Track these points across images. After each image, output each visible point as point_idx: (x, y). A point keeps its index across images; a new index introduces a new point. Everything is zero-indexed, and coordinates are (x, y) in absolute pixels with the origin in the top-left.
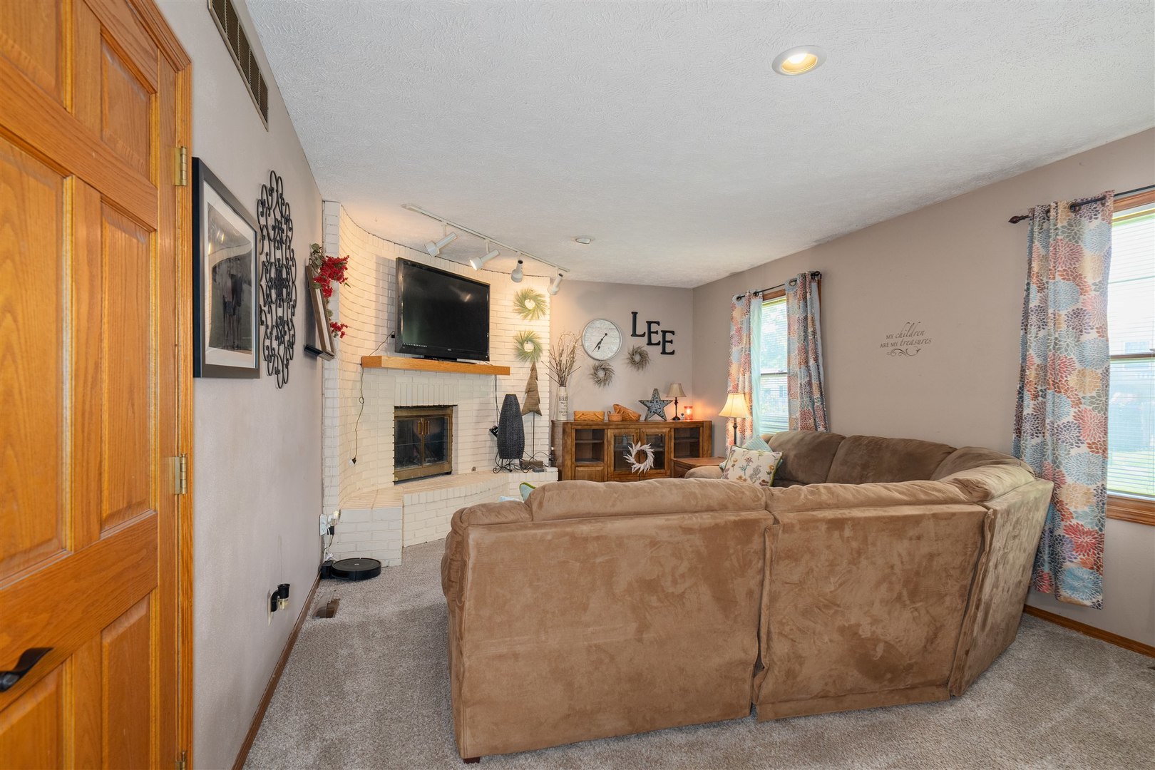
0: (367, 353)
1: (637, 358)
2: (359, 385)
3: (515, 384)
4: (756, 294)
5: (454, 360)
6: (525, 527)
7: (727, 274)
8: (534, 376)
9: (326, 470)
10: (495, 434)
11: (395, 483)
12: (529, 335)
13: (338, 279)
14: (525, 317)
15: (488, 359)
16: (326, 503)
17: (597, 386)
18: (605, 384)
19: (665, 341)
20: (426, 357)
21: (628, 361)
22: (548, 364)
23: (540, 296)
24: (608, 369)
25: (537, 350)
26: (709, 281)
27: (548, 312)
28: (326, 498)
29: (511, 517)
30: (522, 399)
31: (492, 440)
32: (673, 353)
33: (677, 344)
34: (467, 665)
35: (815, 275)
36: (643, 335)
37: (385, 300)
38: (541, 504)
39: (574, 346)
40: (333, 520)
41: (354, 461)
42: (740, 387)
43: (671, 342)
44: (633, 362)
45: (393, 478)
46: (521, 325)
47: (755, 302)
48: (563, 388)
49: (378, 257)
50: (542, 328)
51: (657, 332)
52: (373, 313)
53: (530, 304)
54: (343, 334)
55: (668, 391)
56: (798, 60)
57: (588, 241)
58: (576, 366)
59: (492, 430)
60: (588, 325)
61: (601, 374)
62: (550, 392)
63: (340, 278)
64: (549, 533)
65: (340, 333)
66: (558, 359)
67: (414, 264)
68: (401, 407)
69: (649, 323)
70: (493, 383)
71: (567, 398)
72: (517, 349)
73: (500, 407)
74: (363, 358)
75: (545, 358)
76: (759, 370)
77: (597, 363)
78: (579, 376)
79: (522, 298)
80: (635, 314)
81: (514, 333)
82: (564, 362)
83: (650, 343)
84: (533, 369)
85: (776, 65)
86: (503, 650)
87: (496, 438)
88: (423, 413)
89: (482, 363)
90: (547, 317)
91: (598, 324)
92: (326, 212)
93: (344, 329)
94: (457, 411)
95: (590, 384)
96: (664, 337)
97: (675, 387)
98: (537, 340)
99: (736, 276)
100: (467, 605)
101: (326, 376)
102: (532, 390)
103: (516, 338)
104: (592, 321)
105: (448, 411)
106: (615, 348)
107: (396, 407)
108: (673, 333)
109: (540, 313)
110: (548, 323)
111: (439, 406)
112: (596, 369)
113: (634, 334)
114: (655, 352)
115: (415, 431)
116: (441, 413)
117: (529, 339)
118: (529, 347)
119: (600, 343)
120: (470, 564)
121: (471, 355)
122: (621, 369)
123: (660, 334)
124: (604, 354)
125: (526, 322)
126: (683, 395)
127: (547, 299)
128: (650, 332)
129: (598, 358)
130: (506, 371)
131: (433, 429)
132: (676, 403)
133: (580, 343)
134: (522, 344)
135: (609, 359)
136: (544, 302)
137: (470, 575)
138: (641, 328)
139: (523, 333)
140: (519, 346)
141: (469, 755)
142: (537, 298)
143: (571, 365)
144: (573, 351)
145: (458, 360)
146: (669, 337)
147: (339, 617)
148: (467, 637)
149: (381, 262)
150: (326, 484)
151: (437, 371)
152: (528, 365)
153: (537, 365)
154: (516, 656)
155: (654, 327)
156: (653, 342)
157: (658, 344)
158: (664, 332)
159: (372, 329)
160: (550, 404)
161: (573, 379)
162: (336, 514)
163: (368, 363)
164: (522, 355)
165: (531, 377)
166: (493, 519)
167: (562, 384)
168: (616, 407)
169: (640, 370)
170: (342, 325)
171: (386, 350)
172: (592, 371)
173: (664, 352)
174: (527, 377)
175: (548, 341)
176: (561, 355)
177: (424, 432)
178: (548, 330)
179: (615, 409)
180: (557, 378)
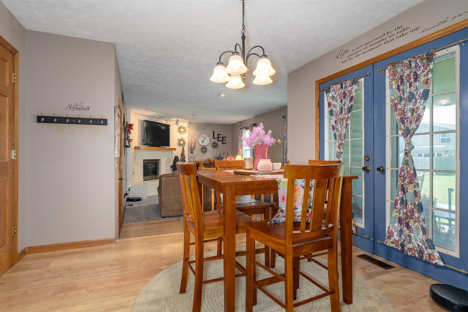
0: (136, 145)
1: (215, 145)
2: (134, 154)
3: (178, 153)
4: (244, 128)
5: (159, 146)
6: (172, 177)
7: (238, 122)
8: (183, 151)
9: (127, 175)
10: (172, 167)
11: (144, 181)
12: (182, 139)
13: (131, 129)
14: (181, 133)
15: (169, 146)
16: (127, 183)
17: (202, 153)
18: (205, 153)
19: (223, 140)
20: (152, 146)
21: (212, 146)
22: (188, 147)
23: (185, 127)
24: (206, 148)
25: (184, 143)
26: (234, 123)
27: (187, 132)
28: (127, 182)
29: (169, 176)
30: (180, 157)
31: (171, 169)
32: (225, 143)
33: (227, 141)
34: (162, 200)
35: (255, 124)
36: (216, 138)
37: (141, 131)
38: (174, 174)
39: (195, 142)
40: (130, 187)
41: (134, 173)
42: (241, 153)
43: (225, 140)
44: (213, 146)
45: (143, 179)
46: (179, 136)
47: (244, 130)
48: (192, 154)
49: (138, 120)
50: (186, 137)
51: (220, 137)
52: (137, 135)
53: (182, 130)
54: (132, 141)
55: (224, 155)
56: (223, 95)
57: (195, 116)
58: (196, 147)
59: (171, 166)
60: (200, 135)
61: (204, 150)
62: (188, 155)
63: (132, 129)
64: (175, 178)
65: (131, 141)
66: (190, 146)
67: (148, 121)
68: (145, 160)
69: (218, 135)
70: (171, 153)
71: (193, 157)
72: (178, 143)
73: (173, 160)
74: (135, 147)
75: (187, 145)
76: (245, 149)
77: (202, 147)
78: (197, 151)
79: (180, 128)
80: (214, 132)
81: (178, 138)
82: (192, 146)
83: (218, 141)
84: (183, 149)
85: (219, 95)
86: (168, 198)
87: (172, 169)
88: (151, 162)
89: (168, 147)
90: (187, 133)
91: (202, 135)
92: (127, 111)
93: (132, 140)
94: (161, 161)
95: (200, 153)
96: (223, 139)
97: (226, 153)
98: (184, 140)
99: (240, 122)
100: (162, 190)
101: (127, 152)
102: (183, 155)
103: (178, 140)
104: (201, 134)
105: (158, 161)
106: (208, 142)
107: (144, 160)
108: (225, 137)
109: (185, 133)
110: (187, 135)
111: (156, 160)
112: (202, 148)
113: (214, 138)
114: (220, 143)
115: (149, 167)
116: (156, 161)
117: (182, 140)
118: (182, 142)
119: (203, 141)
120: (163, 183)
121: (165, 145)
122: (210, 148)
123: (222, 138)
124: (204, 144)
125: (181, 135)
126: (228, 155)
127: (187, 128)
128: (218, 137)
129: (203, 145)
130: (175, 149)
131: (154, 166)
132: (226, 158)
133: (197, 141)
134: (180, 141)
135: (206, 146)
136: (186, 129)
137: (162, 185)
138: (216, 136)
139: (180, 138)
140: (179, 142)
141: (163, 216)
142: (184, 128)
143: (194, 147)
144: (195, 144)
145: (161, 146)
146: (224, 139)
147: (133, 206)
148: (162, 195)
149: (140, 121)
150: (127, 178)
151: (154, 150)
152: (182, 147)
153: (184, 148)
154: (170, 199)
155: (220, 136)
156: (219, 140)
157: (221, 141)
158: (223, 137)
159: (137, 139)
160: (188, 159)
161: (195, 152)
162: (130, 186)
163: (136, 148)
164: (180, 145)
165: (182, 151)
166: (166, 176)
167: (192, 153)
168: (208, 159)
169: (216, 149)
170: (132, 139)
171: (141, 144)
172: (201, 149)
173: (223, 143)
174: (181, 151)
175: (187, 140)
176: (191, 144)
177: (151, 167)
178: (187, 137)
179: (208, 160)
180: (190, 151)
